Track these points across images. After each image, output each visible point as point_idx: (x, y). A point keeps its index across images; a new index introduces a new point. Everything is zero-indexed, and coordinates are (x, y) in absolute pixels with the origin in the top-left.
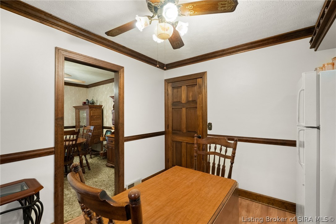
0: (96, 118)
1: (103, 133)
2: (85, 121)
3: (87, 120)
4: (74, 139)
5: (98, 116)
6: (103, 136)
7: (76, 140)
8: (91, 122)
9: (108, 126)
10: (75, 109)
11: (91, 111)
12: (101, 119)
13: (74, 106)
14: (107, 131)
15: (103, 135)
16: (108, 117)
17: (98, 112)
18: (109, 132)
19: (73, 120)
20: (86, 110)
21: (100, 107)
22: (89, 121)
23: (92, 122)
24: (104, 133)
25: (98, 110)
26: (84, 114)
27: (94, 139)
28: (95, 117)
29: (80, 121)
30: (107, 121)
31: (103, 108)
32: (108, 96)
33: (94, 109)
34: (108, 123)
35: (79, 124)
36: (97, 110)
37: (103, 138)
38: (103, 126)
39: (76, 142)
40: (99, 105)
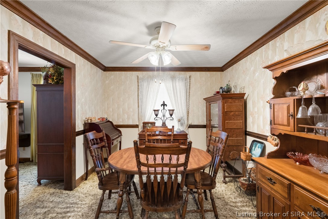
0: (233, 115)
1: (246, 145)
2: (217, 118)
3: (219, 119)
4: (179, 163)
5: (237, 113)
6: (246, 151)
7: (185, 164)
8: (225, 122)
9: (256, 132)
10: (205, 102)
11: (226, 103)
12: (242, 117)
13: (204, 98)
14: (254, 141)
15: (246, 148)
16: (256, 116)
17: (237, 105)
18: (259, 145)
19: (204, 117)
20: (218, 102)
21: (241, 96)
22: (221, 121)
23: (227, 123)
24: (248, 146)
25: (237, 101)
26: (216, 109)
27: (230, 152)
28: (232, 113)
29: (211, 119)
30: (253, 123)
31: (246, 99)
32: (261, 67)
33: (230, 100)
34: (256, 126)
35: (210, 123)
36: (235, 102)
37: (247, 156)
38: (246, 131)
39: (185, 169)
40: (238, 92)
